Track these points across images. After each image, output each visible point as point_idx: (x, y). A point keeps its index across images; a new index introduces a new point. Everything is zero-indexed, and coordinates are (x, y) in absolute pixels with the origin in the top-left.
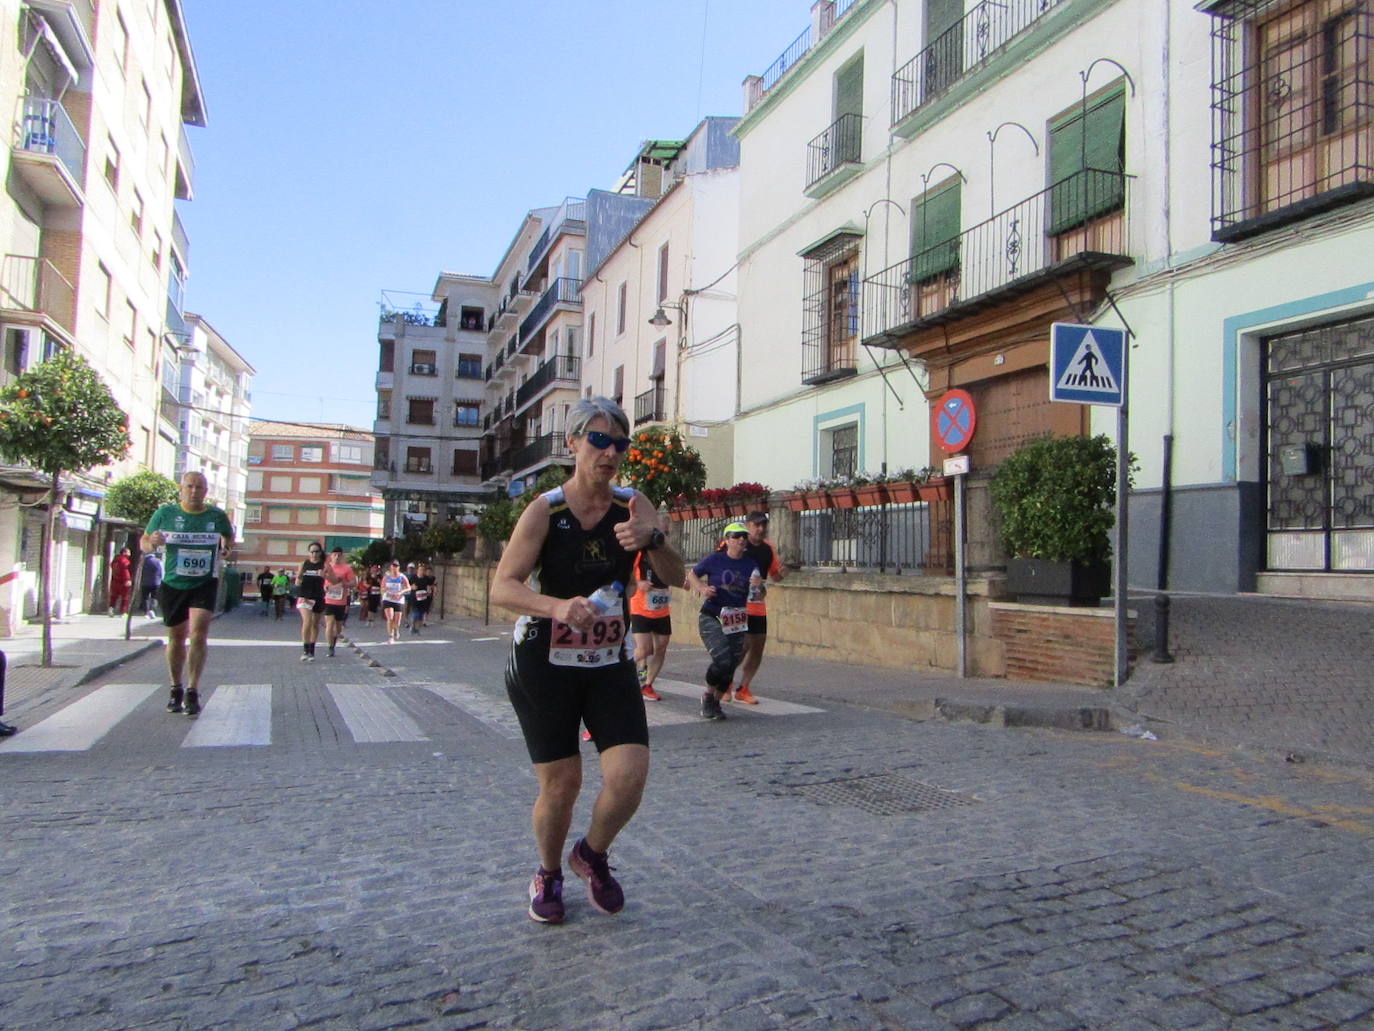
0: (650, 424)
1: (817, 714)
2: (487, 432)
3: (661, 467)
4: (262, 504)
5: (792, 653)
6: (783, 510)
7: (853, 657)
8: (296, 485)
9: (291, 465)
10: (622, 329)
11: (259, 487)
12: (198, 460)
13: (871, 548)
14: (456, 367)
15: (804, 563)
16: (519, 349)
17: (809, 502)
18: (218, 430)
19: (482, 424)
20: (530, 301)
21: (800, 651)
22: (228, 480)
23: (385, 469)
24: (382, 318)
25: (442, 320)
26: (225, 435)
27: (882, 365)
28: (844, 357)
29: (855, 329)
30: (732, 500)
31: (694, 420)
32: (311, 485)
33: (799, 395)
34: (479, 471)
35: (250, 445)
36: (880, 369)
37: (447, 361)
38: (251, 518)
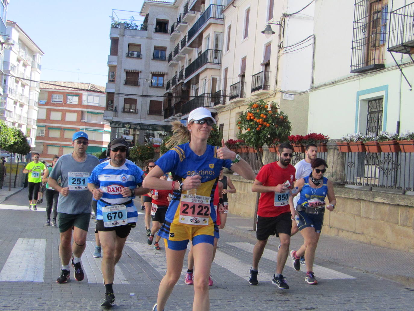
0: (260, 91)
1: (350, 280)
2: (168, 91)
3: (265, 123)
4: (46, 126)
5: (338, 235)
6: (336, 151)
7: (374, 241)
8: (64, 116)
9: (62, 105)
10: (246, 35)
11: (44, 117)
12: (13, 101)
13: (387, 177)
14: (152, 54)
15: (347, 183)
16: (188, 44)
17: (351, 147)
18: (23, 86)
19: (165, 86)
20: (195, 17)
21: (342, 235)
22: (28, 113)
23: (112, 110)
24: (112, 25)
25: (145, 27)
26: (27, 88)
27: (399, 64)
28: (377, 57)
29: (384, 41)
30: (305, 143)
31: (286, 90)
32: (72, 117)
33: (348, 78)
34: (163, 113)
35: (40, 94)
36: (398, 66)
37: (147, 51)
38: (40, 134)
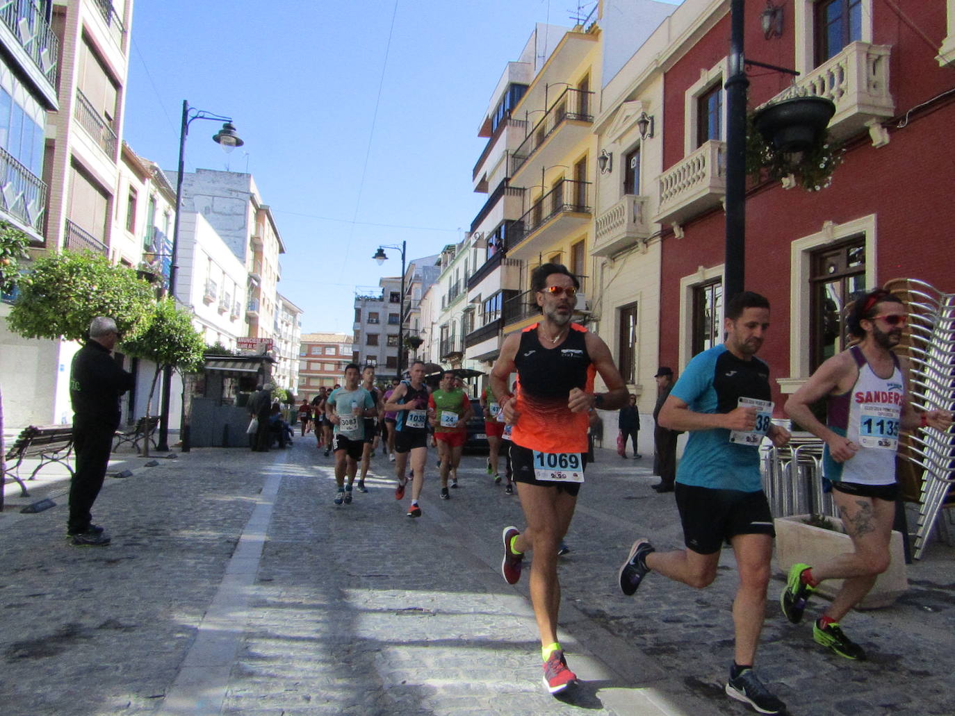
4: (307, 376)
8: (322, 367)
9: (321, 357)
11: (305, 367)
14: (388, 320)
18: (286, 342)
22: (290, 366)
24: (356, 298)
25: (381, 299)
26: (289, 344)
32: (330, 367)
35: (301, 347)
37: (383, 318)
38: (301, 384)
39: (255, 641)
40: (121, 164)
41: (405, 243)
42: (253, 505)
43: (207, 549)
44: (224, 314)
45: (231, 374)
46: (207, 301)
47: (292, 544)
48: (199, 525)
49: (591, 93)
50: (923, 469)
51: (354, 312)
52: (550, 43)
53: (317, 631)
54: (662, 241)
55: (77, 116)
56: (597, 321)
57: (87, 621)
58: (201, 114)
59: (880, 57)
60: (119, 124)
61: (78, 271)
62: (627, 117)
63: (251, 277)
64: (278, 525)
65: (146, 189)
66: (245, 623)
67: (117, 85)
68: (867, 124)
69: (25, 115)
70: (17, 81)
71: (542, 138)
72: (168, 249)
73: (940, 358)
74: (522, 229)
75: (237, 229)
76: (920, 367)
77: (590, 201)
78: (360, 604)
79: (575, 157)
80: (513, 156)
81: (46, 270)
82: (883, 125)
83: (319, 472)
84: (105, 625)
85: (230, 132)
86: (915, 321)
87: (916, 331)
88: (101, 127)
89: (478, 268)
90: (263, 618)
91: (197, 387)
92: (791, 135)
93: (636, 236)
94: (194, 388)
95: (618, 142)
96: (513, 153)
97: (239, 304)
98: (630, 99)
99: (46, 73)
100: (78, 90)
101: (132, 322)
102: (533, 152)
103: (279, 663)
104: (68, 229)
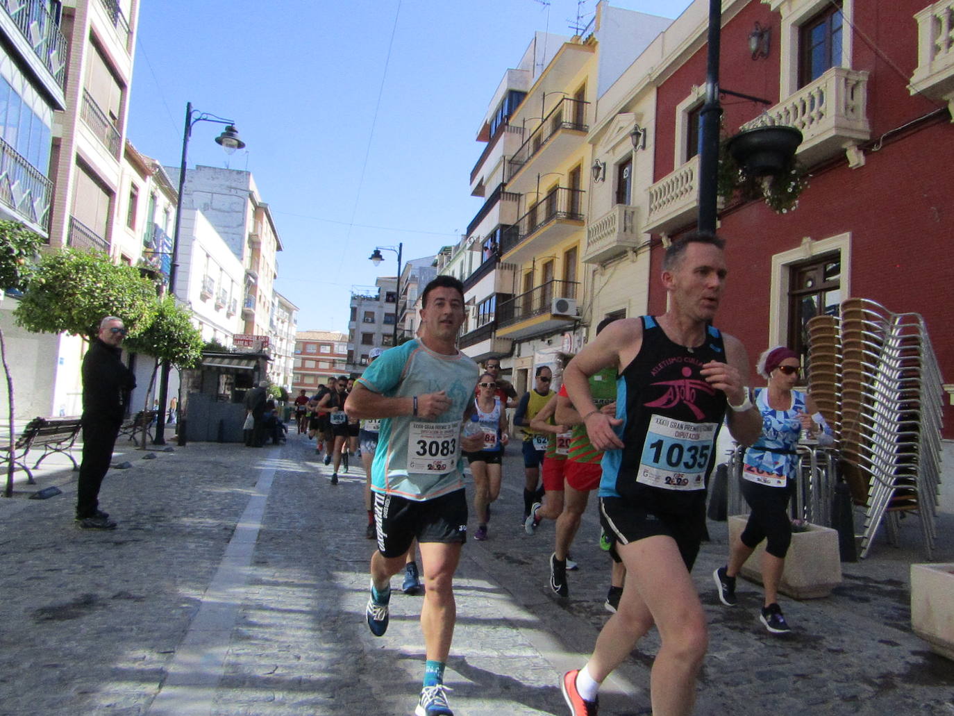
4: (301, 373)
8: (317, 365)
9: (315, 354)
11: (299, 365)
14: (383, 319)
18: (281, 340)
22: (285, 363)
23: (351, 364)
24: (352, 298)
25: (377, 299)
26: (285, 341)
35: (296, 345)
37: (379, 316)
38: (295, 381)
39: (252, 612)
40: (124, 162)
41: (401, 245)
42: (249, 497)
43: (207, 534)
44: (221, 310)
45: (227, 371)
46: (204, 298)
47: (285, 532)
48: (198, 513)
49: (587, 103)
50: (870, 475)
51: (349, 311)
52: (549, 52)
53: (307, 606)
54: (651, 250)
55: (83, 116)
56: (587, 326)
57: (101, 593)
58: (204, 116)
59: (858, 83)
60: (123, 124)
61: (84, 269)
62: (621, 128)
63: (248, 274)
64: (272, 515)
65: (147, 186)
66: (242, 597)
67: (121, 84)
68: (844, 146)
69: (33, 115)
70: (26, 82)
71: (538, 145)
72: (167, 246)
73: (888, 373)
74: (517, 234)
75: (235, 226)
76: (871, 381)
77: (583, 209)
78: (346, 584)
79: (569, 165)
80: (510, 162)
81: (53, 267)
82: (860, 148)
83: (312, 468)
84: (118, 596)
85: (232, 135)
86: (867, 338)
87: (868, 348)
88: (106, 126)
89: (473, 271)
90: (259, 594)
91: (194, 383)
92: (763, 160)
93: (626, 244)
94: (190, 385)
95: (611, 152)
96: (510, 158)
97: (235, 301)
98: (624, 110)
99: (55, 74)
100: (85, 90)
101: (135, 319)
102: (529, 158)
103: (273, 630)
104: (72, 225)
